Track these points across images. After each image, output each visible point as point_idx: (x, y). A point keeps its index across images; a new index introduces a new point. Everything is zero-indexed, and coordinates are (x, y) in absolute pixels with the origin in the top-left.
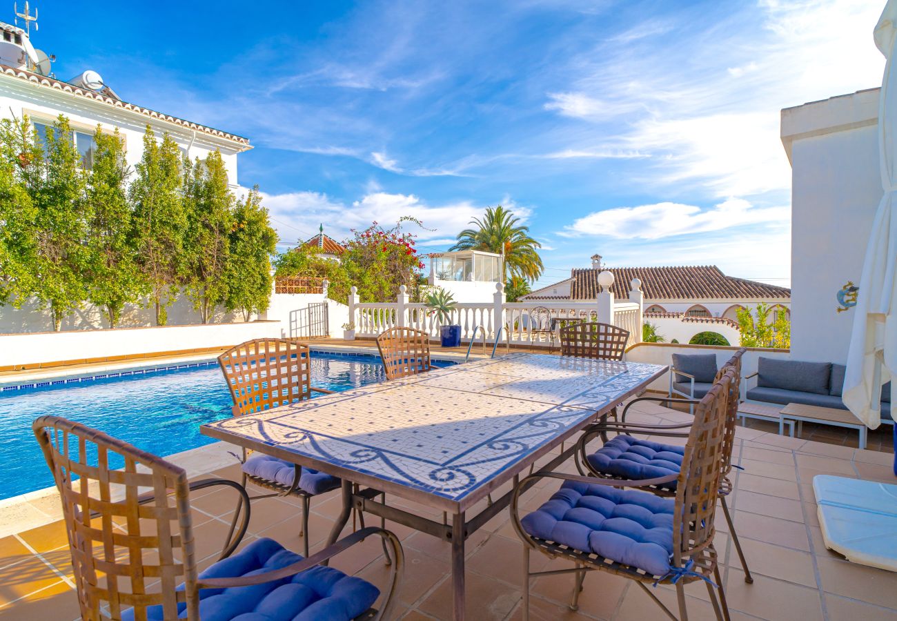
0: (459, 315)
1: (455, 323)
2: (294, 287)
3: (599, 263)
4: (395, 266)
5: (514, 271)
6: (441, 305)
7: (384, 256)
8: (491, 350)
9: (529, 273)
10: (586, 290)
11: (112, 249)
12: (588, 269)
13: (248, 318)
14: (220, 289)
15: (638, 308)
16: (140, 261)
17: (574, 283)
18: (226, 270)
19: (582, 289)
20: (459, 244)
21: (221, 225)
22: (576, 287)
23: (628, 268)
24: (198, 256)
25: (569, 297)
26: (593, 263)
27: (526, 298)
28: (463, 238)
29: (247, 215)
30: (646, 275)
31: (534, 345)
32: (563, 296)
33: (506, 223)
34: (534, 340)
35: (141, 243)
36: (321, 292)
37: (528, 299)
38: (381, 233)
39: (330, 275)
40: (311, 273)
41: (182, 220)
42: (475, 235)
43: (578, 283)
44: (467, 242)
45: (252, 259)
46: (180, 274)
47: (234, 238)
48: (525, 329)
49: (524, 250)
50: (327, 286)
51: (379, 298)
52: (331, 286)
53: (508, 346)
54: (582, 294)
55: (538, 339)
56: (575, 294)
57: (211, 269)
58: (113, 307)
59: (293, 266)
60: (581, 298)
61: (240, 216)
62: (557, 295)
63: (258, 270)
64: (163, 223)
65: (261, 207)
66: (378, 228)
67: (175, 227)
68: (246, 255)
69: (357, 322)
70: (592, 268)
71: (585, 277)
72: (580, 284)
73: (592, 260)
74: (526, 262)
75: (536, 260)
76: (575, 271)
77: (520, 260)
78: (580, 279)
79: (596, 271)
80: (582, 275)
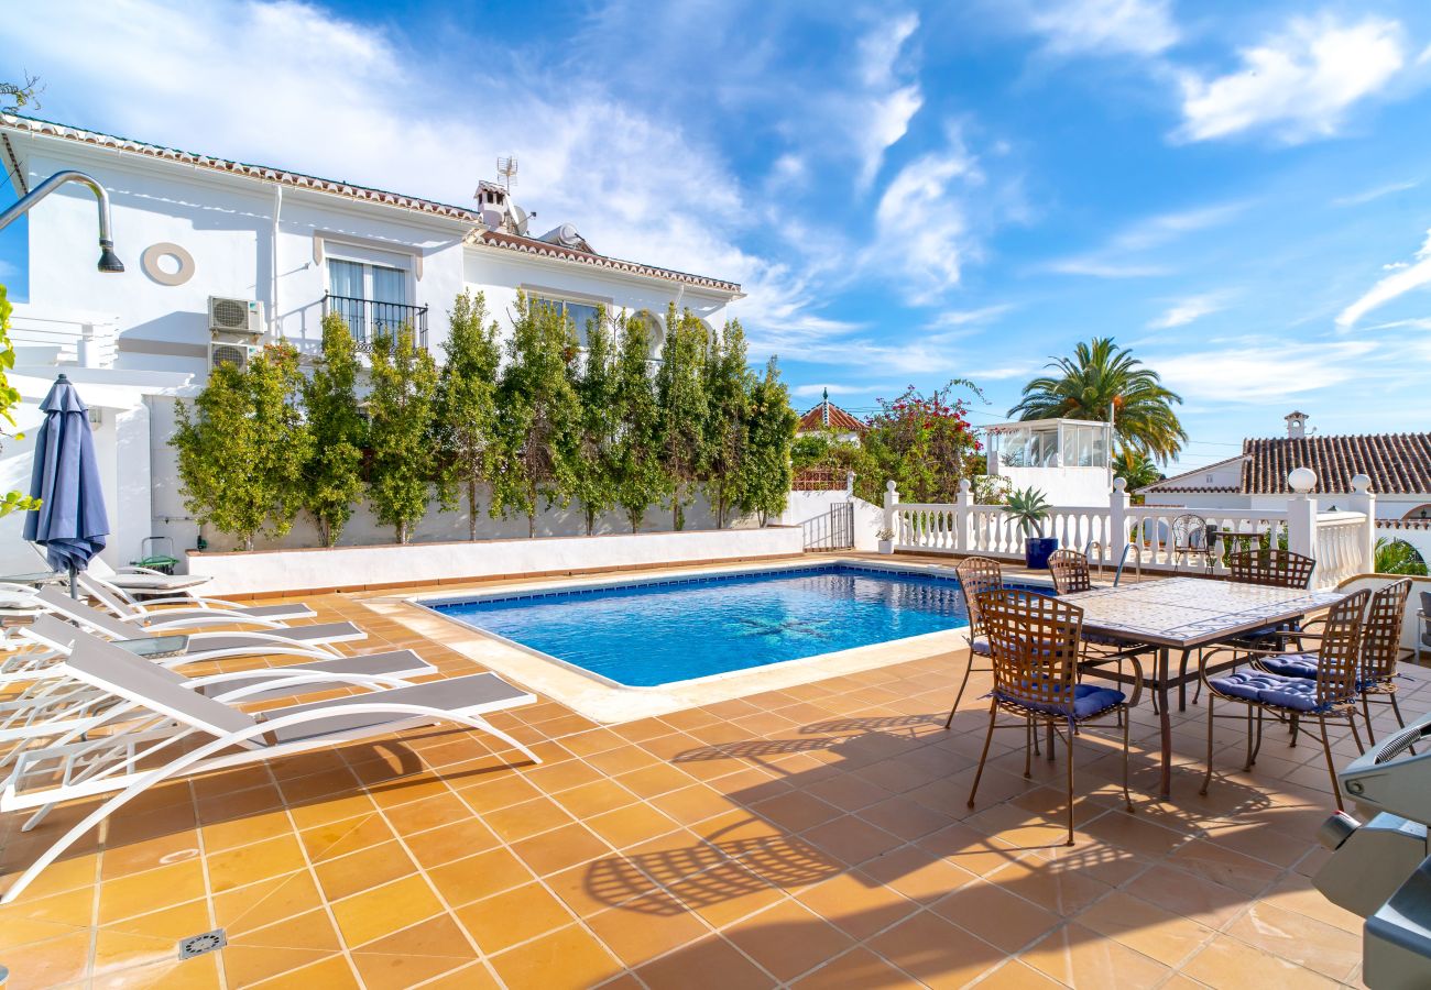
0: (1054, 524)
1: (1047, 535)
2: (813, 481)
3: (1302, 427)
4: (941, 448)
5: (1128, 442)
6: (1027, 509)
7: (926, 434)
8: (1112, 576)
9: (1158, 446)
10: (1274, 477)
11: (641, 445)
12: (1278, 438)
13: (764, 522)
14: (739, 487)
15: (1364, 520)
16: (663, 458)
17: (1250, 463)
18: (744, 464)
19: (1265, 476)
20: (1025, 401)
21: (740, 409)
22: (1253, 472)
23: (1366, 435)
24: (718, 448)
25: (1238, 490)
26: (1290, 427)
27: (1152, 491)
28: (1033, 392)
29: (767, 394)
30: (1408, 448)
31: (1179, 570)
32: (1227, 487)
33: (1114, 364)
34: (1179, 564)
35: (665, 437)
36: (844, 487)
37: (1156, 493)
38: (919, 401)
39: (856, 464)
40: (833, 463)
41: (703, 408)
42: (1052, 386)
43: (1257, 465)
44: (1040, 398)
45: (772, 449)
46: (699, 471)
47: (754, 425)
48: (1163, 544)
49: (1147, 409)
50: (852, 479)
51: (921, 495)
52: (858, 479)
53: (1138, 571)
54: (1265, 484)
55: (1184, 562)
56: (1251, 485)
57: (730, 462)
58: (636, 509)
59: (811, 454)
60: (1264, 491)
61: (758, 396)
62: (1213, 486)
63: (777, 462)
64: (686, 413)
65: (779, 383)
66: (916, 395)
67: (697, 417)
68: (765, 445)
69: (896, 529)
70: (1286, 437)
71: (1272, 454)
72: (1261, 466)
73: (1286, 422)
74: (1154, 429)
75: (1174, 424)
76: (1250, 443)
77: (1139, 425)
78: (1261, 458)
79: (1295, 442)
80: (1265, 450)
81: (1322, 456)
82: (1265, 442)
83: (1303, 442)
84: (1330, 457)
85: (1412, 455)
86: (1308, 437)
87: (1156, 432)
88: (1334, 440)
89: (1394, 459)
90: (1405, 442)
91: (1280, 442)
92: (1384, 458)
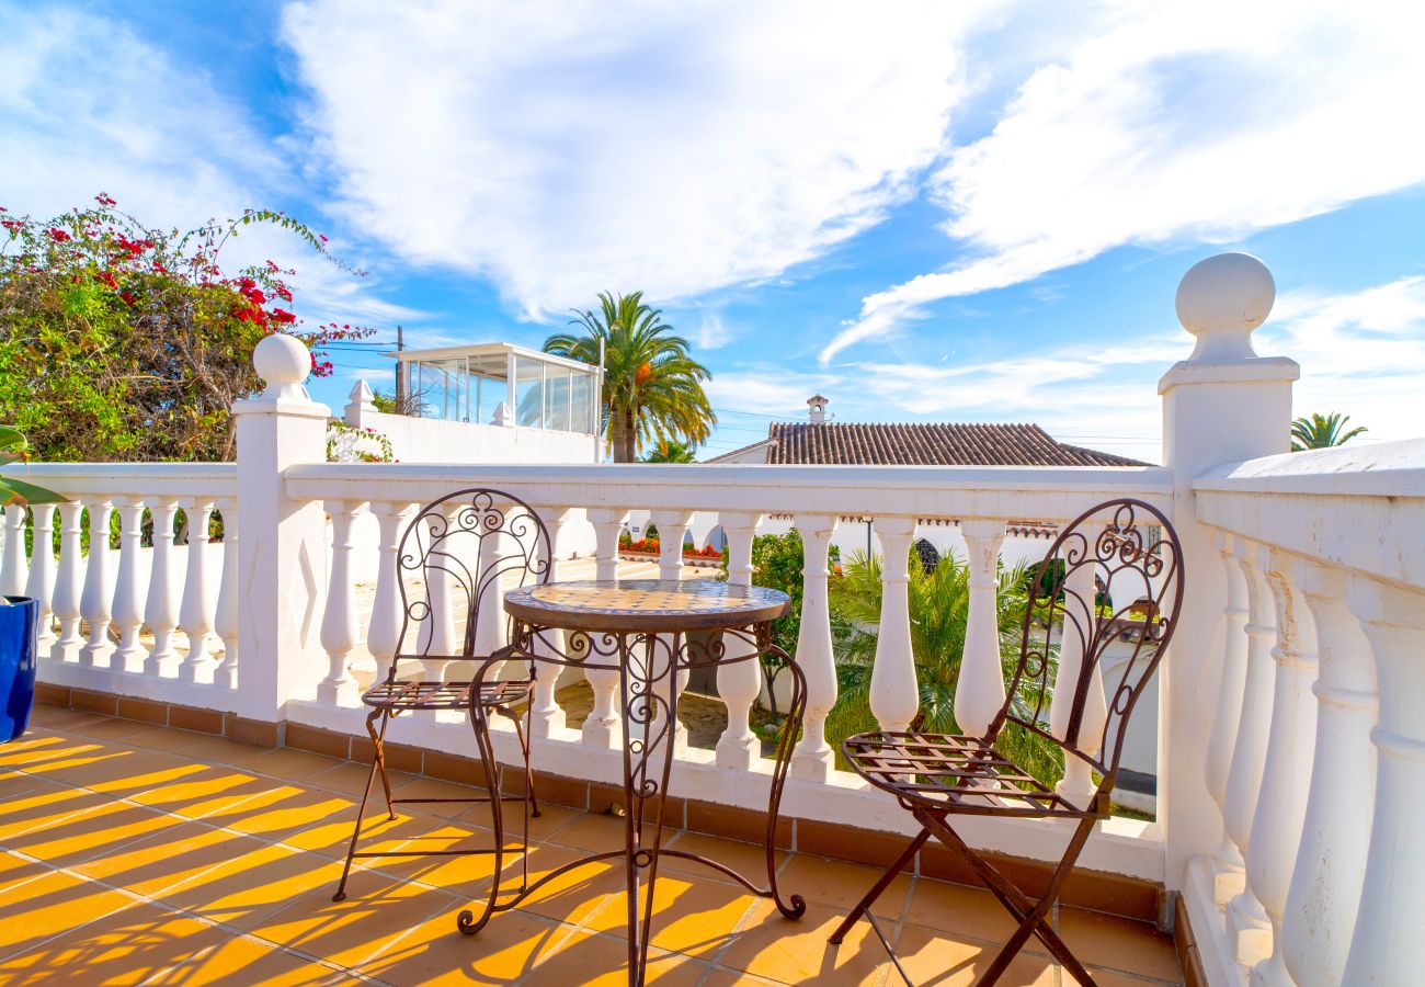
3: (822, 412)
5: (662, 424)
9: (687, 427)
12: (801, 423)
17: (774, 449)
22: (777, 458)
26: (811, 412)
30: (912, 438)
33: (643, 327)
43: (781, 450)
49: (678, 383)
70: (808, 423)
71: (796, 439)
72: (785, 452)
73: (808, 407)
74: (681, 405)
75: (703, 401)
76: (776, 427)
77: (668, 401)
78: (785, 443)
79: (816, 428)
80: (789, 435)
81: (840, 443)
82: (789, 426)
83: (823, 428)
84: (848, 444)
85: (916, 444)
86: (828, 424)
87: (684, 408)
88: (850, 427)
89: (902, 449)
90: (909, 433)
91: (803, 428)
92: (893, 446)
